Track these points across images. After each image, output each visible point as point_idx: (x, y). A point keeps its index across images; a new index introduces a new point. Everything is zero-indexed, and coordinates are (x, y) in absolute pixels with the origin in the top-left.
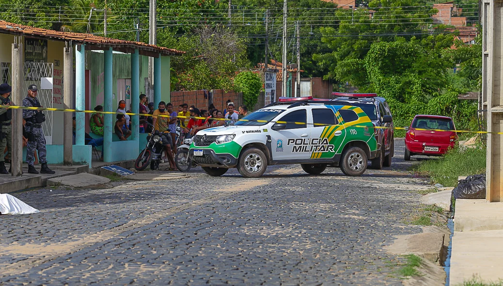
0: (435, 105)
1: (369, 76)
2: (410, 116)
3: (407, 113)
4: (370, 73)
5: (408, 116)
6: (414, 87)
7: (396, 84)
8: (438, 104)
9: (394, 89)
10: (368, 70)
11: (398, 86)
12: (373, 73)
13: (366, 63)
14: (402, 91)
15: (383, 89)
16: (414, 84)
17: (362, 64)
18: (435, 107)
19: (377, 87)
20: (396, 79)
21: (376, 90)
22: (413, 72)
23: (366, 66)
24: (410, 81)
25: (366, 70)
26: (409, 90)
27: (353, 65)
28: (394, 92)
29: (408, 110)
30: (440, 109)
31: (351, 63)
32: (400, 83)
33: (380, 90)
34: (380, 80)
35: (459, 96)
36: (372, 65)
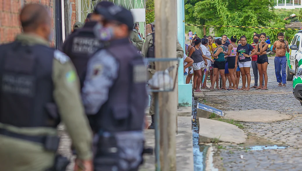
0: (269, 32)
1: (219, 13)
2: (251, 41)
3: (249, 39)
4: (219, 10)
5: (250, 41)
6: (252, 20)
7: (239, 18)
8: (271, 32)
9: (238, 21)
10: (218, 8)
11: (241, 19)
12: (222, 10)
13: (216, 3)
14: (244, 23)
15: (230, 22)
16: (252, 18)
17: (213, 4)
18: (270, 34)
19: (225, 21)
20: (238, 14)
21: (225, 22)
22: (251, 9)
23: (216, 6)
24: (249, 16)
25: (216, 9)
26: (249, 22)
27: (207, 5)
28: (238, 23)
29: (250, 36)
30: (274, 35)
31: (206, 3)
32: (242, 17)
33: (228, 22)
34: (227, 16)
35: (286, 26)
36: (221, 5)
